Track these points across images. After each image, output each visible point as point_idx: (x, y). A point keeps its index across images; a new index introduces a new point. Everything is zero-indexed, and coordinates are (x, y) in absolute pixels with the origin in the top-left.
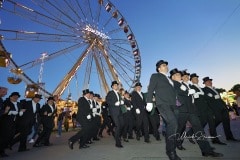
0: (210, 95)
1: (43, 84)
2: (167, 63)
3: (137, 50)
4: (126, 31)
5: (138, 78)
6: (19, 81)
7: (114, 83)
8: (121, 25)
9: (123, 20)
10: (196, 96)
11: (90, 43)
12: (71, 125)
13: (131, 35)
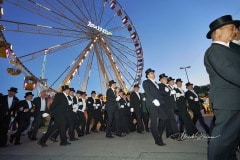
3: (140, 49)
4: (130, 29)
5: (140, 77)
6: (19, 72)
9: (127, 18)
11: (93, 38)
13: (135, 33)
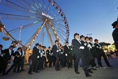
0: (98, 47)
3: (67, 25)
4: (62, 16)
5: (68, 39)
6: (8, 39)
10: (91, 47)
13: (65, 18)
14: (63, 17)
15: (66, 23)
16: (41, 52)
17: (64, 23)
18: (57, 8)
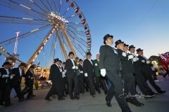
1: (18, 55)
2: (112, 37)
3: (88, 31)
4: (80, 17)
7: (71, 53)
8: (77, 12)
9: (78, 9)
11: (55, 25)
12: (40, 85)
14: (82, 19)
15: (86, 28)
16: (63, 71)
17: (83, 28)
18: (72, 5)
